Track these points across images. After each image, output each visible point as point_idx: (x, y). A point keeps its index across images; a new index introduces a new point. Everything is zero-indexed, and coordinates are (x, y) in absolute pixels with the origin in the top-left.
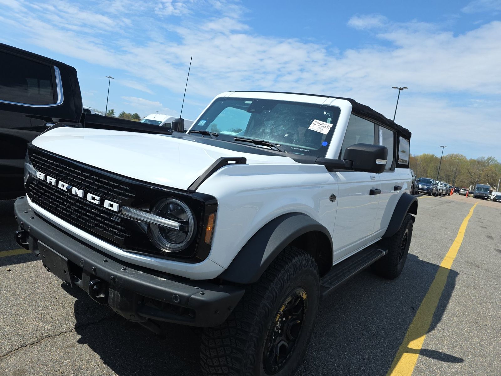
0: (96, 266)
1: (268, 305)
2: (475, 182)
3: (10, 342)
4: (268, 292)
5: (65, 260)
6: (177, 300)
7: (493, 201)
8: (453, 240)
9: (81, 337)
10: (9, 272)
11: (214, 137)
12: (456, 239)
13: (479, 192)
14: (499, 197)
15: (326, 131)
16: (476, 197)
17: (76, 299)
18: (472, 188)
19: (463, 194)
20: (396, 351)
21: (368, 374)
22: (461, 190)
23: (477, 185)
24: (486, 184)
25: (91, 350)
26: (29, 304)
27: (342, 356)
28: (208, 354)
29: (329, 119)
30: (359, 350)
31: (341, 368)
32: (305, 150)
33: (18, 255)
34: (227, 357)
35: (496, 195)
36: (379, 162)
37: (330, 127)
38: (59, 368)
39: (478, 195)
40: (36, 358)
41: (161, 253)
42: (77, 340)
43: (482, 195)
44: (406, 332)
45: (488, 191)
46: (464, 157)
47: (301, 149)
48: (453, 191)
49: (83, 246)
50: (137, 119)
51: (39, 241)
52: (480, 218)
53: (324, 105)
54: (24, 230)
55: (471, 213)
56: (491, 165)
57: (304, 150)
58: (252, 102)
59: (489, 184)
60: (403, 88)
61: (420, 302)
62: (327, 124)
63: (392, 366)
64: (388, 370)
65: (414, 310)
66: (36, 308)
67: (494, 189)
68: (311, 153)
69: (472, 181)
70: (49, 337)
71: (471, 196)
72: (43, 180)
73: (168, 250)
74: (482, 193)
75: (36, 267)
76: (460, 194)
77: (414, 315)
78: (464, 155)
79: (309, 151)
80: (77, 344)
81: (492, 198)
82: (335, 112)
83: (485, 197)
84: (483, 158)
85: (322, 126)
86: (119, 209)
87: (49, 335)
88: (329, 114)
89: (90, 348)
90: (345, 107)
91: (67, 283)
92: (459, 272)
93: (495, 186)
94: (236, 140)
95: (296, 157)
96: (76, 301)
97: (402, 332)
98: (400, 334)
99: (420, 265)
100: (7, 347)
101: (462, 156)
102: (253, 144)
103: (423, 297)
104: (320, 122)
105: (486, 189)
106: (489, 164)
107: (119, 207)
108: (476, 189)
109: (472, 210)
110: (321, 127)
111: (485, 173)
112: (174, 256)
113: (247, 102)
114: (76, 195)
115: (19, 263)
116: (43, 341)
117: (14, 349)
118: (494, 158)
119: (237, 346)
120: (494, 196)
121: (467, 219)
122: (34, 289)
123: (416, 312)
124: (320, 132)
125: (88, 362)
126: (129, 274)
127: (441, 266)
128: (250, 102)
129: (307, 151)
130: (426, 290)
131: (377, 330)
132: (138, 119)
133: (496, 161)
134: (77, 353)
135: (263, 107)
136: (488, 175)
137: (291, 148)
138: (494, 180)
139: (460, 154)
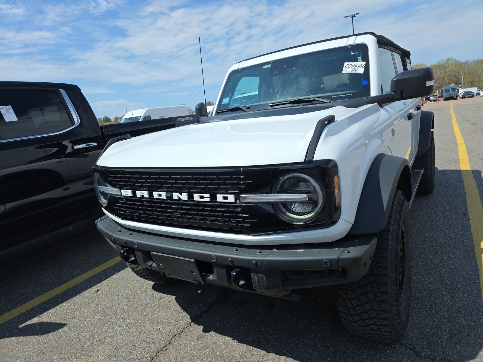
0: (232, 258)
1: (394, 245)
2: (440, 85)
3: (146, 351)
4: (391, 233)
5: (192, 261)
6: (327, 264)
7: (463, 98)
8: (456, 144)
9: (203, 327)
10: (98, 293)
11: (247, 110)
12: (458, 141)
13: (447, 94)
14: (468, 93)
15: (361, 71)
16: (446, 99)
17: (175, 297)
18: (439, 92)
19: (433, 100)
20: (475, 254)
21: (464, 281)
22: (431, 97)
23: (444, 88)
24: (451, 85)
25: (220, 335)
26: (137, 314)
27: (432, 273)
28: (349, 305)
29: (360, 58)
30: (443, 264)
31: (439, 283)
32: (348, 95)
33: (96, 275)
34: (372, 302)
35: (464, 92)
36: (428, 84)
37: (364, 65)
38: (205, 359)
39: (447, 97)
40: (178, 357)
41: (296, 227)
42: (202, 331)
43: (450, 96)
44: (472, 236)
45: (456, 91)
46: (424, 65)
47: (343, 95)
48: (424, 100)
49: (202, 244)
50: (108, 121)
51: (152, 253)
52: (465, 117)
53: (348, 46)
54: (126, 247)
55: (454, 115)
56: (451, 65)
57: (346, 95)
58: (270, 65)
59: (454, 84)
60: (355, 15)
61: (466, 206)
62: (359, 63)
63: (479, 268)
64: (478, 273)
65: (465, 214)
66: (146, 315)
67: (459, 87)
68: (355, 96)
69: (438, 86)
70: (175, 336)
71: (441, 100)
72: (131, 196)
73: (300, 222)
74: (450, 94)
75: (118, 280)
76: (431, 101)
77: (468, 218)
78: (424, 63)
79: (352, 94)
80: (204, 334)
81: (461, 96)
82: (362, 50)
83: (455, 97)
84: (442, 60)
85: (355, 66)
86: (236, 199)
87: (174, 334)
88: (357, 53)
89: (218, 334)
90: (370, 42)
91: (196, 282)
92: (480, 170)
93: (459, 84)
94: (271, 106)
95: (346, 104)
96: (175, 298)
97: (468, 237)
98: (467, 239)
99: (444, 174)
100: (146, 356)
101: (422, 64)
102: (291, 105)
103: (465, 201)
104: (351, 63)
105: (454, 89)
106: (449, 65)
107: (235, 198)
108: (444, 92)
109: (452, 112)
110: (355, 68)
111: (448, 75)
112: (308, 226)
113: (265, 67)
114: (180, 199)
115: (101, 281)
116: (172, 341)
117: (154, 355)
118: (452, 57)
119: (381, 290)
120: (463, 93)
121: (454, 121)
122: (132, 300)
123: (468, 216)
124: (356, 73)
125: (225, 346)
126: (268, 255)
127: (462, 169)
128: (269, 66)
129: (350, 95)
130: (464, 194)
131: (446, 242)
132: (110, 122)
133: (455, 60)
134: (209, 341)
135: (285, 66)
136: (451, 76)
137: (332, 97)
138: (458, 79)
139: (420, 63)
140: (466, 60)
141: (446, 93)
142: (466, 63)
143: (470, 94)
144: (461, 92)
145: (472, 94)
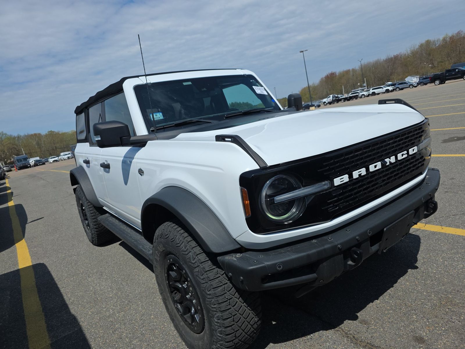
7: (35, 166)
13: (21, 163)
14: (38, 162)
16: (20, 168)
19: (9, 171)
35: (34, 161)
39: (22, 167)
43: (24, 165)
45: (28, 160)
74: (23, 164)
81: (33, 165)
83: (28, 166)
105: (25, 159)
111: (7, 147)
133: (6, 134)
136: (10, 148)
138: (18, 151)
140: (18, 135)
141: (19, 163)
142: (19, 137)
143: (41, 162)
144: (32, 161)
145: (43, 162)
